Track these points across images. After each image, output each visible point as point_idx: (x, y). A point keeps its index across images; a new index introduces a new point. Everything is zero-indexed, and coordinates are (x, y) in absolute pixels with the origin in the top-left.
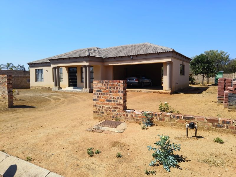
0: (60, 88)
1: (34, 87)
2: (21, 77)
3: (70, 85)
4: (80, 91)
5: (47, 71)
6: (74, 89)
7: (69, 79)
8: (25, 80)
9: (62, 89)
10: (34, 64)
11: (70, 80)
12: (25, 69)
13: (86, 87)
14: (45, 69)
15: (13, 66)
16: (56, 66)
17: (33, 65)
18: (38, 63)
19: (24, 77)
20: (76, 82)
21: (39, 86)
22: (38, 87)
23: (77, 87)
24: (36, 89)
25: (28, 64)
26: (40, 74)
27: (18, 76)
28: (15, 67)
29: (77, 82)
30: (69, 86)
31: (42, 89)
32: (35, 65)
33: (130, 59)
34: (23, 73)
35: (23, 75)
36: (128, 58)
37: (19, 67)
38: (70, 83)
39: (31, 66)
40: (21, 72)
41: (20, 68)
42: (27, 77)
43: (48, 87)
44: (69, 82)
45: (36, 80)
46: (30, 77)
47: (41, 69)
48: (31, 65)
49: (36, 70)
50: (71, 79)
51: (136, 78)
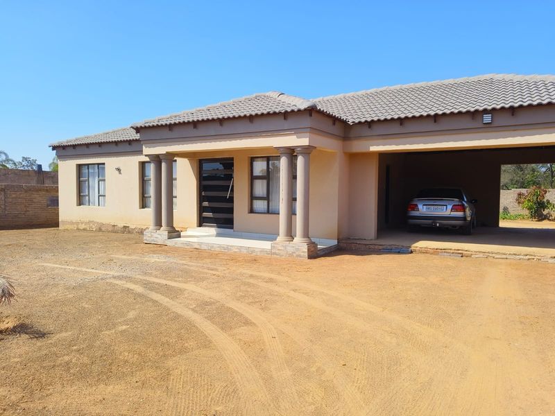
0: (174, 233)
1: (72, 223)
2: (29, 190)
3: (202, 222)
4: (262, 251)
5: (119, 170)
6: (218, 235)
7: (201, 199)
8: (41, 199)
9: (179, 236)
10: (74, 146)
11: (206, 204)
12: (40, 166)
13: (290, 234)
14: (111, 163)
15: (8, 160)
16: (161, 150)
17: (71, 151)
18: (88, 145)
19: (38, 190)
20: (231, 211)
21: (90, 222)
22: (86, 223)
23: (232, 228)
24: (78, 229)
25: (54, 148)
26: (94, 182)
27: (21, 187)
28: (15, 164)
29: (232, 213)
30: (200, 225)
31: (100, 230)
32: (78, 151)
33: (482, 126)
34: (36, 178)
35: (33, 183)
36: (467, 123)
37: (23, 163)
38: (205, 214)
39: (63, 152)
40: (29, 176)
41: (27, 166)
42: (47, 190)
43: (121, 225)
44: (201, 209)
45: (80, 202)
46: (58, 191)
47: (98, 164)
48: (63, 150)
49: (79, 167)
50: (209, 201)
51: (456, 201)
